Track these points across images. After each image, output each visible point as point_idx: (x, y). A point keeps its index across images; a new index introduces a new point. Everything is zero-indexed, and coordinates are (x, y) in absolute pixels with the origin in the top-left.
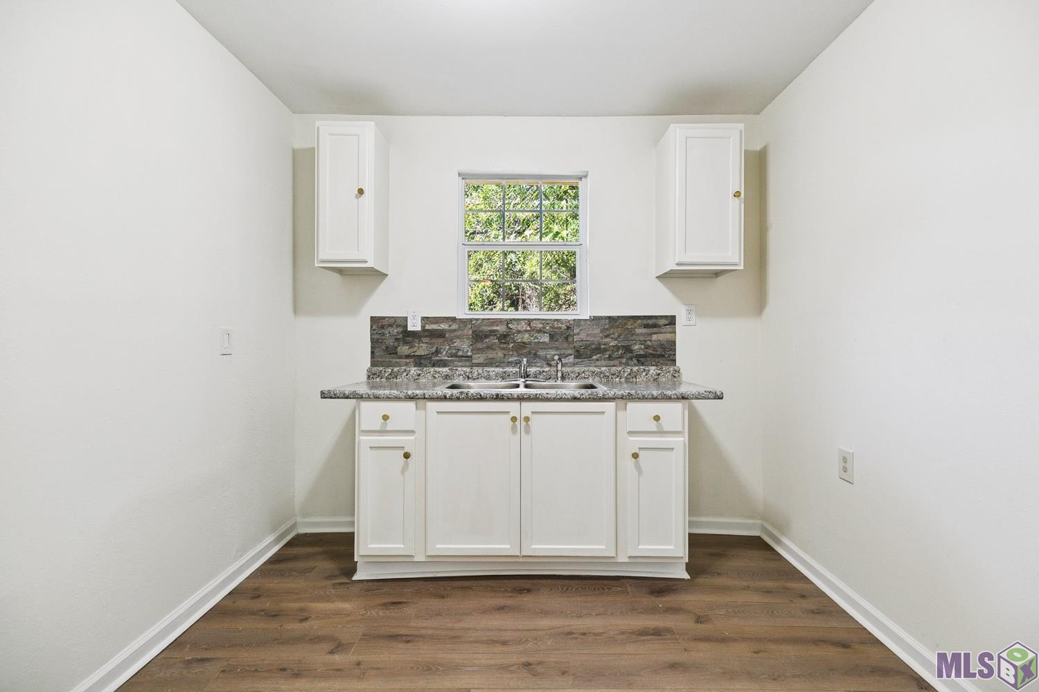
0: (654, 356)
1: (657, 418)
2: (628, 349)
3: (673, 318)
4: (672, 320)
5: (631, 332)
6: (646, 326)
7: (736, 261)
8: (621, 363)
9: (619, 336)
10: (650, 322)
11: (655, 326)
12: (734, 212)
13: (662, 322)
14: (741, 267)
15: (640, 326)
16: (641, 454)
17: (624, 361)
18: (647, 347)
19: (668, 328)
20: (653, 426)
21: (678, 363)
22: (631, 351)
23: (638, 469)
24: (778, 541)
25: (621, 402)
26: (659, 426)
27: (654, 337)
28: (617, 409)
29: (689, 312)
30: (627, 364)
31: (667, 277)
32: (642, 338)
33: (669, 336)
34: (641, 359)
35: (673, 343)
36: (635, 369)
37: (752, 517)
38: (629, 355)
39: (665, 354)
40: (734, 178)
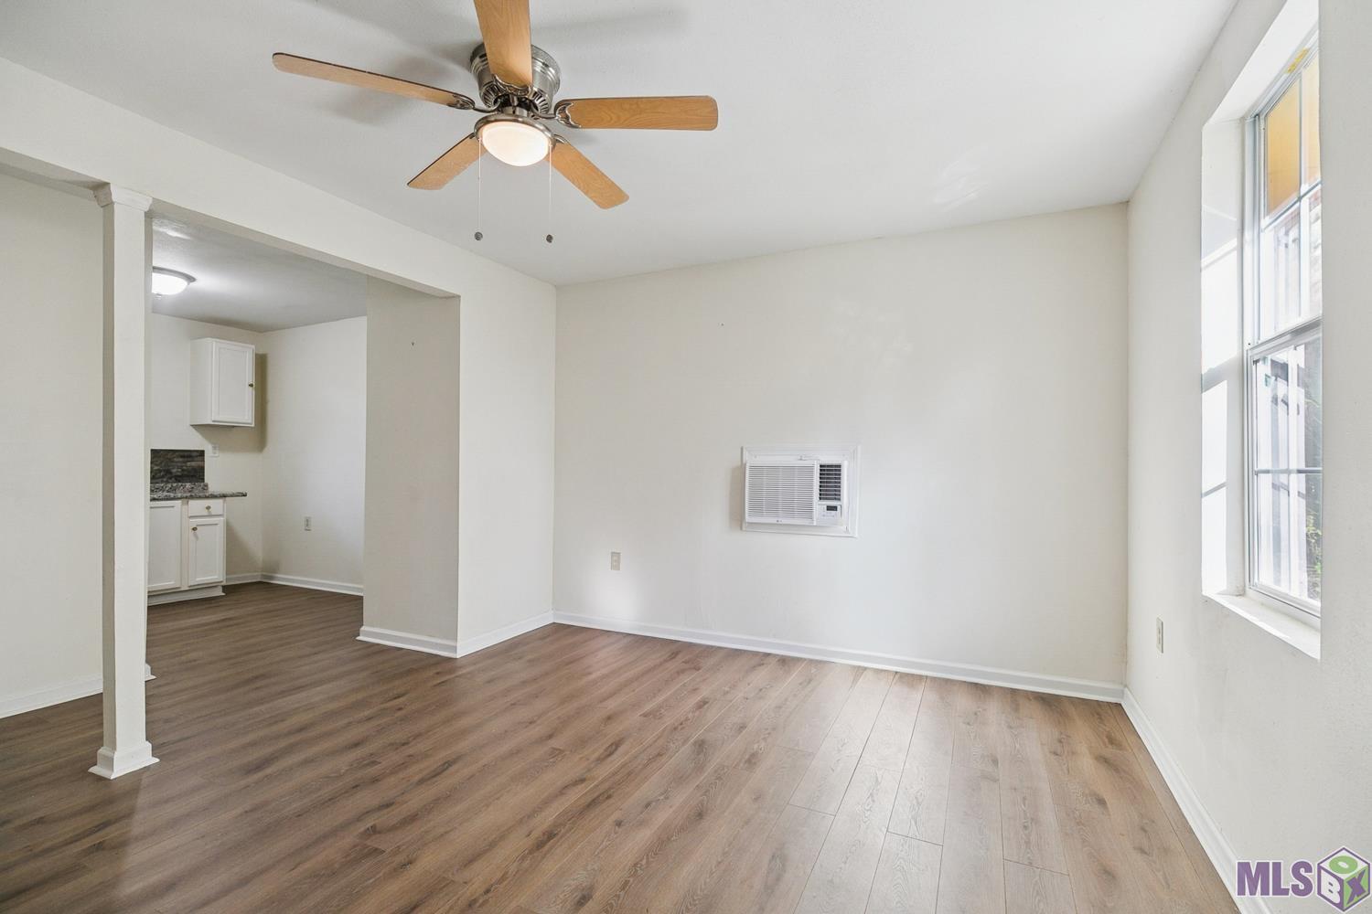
0: (188, 476)
1: (208, 508)
2: (168, 472)
3: (203, 452)
4: (202, 453)
5: (171, 460)
6: (182, 457)
7: (250, 421)
8: (162, 482)
9: (161, 463)
10: (186, 454)
11: (190, 456)
12: (249, 396)
13: (194, 454)
14: (253, 425)
15: (177, 457)
16: (198, 528)
17: (165, 480)
18: (183, 470)
19: (200, 458)
20: (206, 512)
21: (206, 481)
22: (171, 473)
23: (197, 537)
24: (272, 578)
25: (185, 500)
26: (210, 512)
27: (189, 464)
28: (183, 504)
29: (214, 448)
30: (167, 482)
31: (200, 428)
32: (179, 464)
33: (200, 463)
34: (179, 479)
35: (202, 469)
36: (175, 485)
37: (255, 571)
38: (169, 476)
39: (197, 475)
40: (249, 375)
